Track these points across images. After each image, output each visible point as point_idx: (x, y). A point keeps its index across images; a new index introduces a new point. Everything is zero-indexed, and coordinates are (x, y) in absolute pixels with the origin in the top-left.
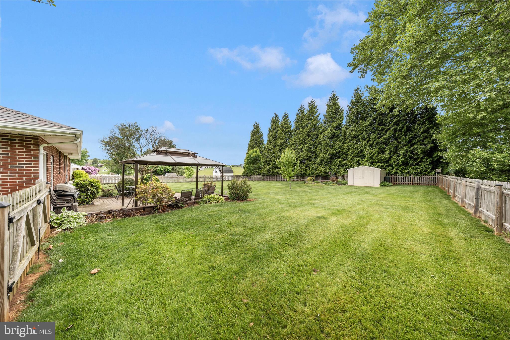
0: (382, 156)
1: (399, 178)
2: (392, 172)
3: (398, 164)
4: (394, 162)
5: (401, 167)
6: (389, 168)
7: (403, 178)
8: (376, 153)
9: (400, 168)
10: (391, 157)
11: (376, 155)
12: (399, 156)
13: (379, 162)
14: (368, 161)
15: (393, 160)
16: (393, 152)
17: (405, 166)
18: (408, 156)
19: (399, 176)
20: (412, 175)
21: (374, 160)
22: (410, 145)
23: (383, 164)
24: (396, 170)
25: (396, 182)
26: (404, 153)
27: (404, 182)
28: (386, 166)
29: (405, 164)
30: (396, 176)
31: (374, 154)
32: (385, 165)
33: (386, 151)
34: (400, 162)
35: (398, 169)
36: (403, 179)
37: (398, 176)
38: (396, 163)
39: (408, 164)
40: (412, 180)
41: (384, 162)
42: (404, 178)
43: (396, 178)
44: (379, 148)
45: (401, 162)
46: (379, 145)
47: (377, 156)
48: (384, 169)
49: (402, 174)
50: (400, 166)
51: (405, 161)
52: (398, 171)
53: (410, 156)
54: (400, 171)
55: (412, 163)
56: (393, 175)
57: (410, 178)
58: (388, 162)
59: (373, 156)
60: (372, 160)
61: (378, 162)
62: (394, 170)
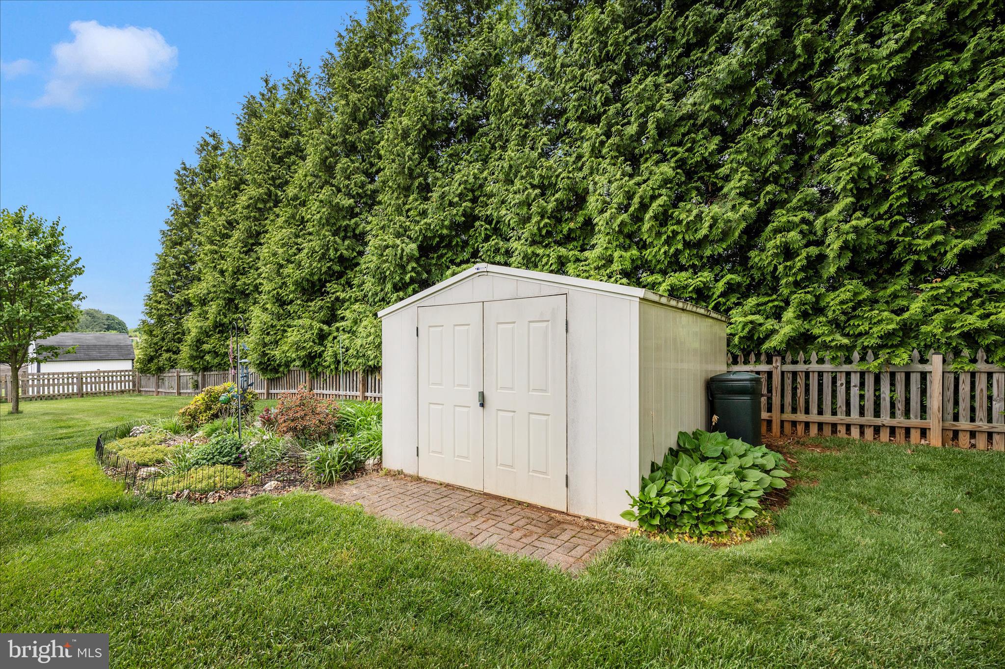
0: (699, 217)
1: (827, 380)
2: (773, 332)
3: (815, 263)
4: (788, 252)
5: (844, 294)
6: (752, 301)
7: (855, 380)
8: (653, 198)
9: (834, 301)
10: (763, 218)
11: (655, 207)
12: (818, 207)
13: (683, 260)
14: (610, 261)
15: (779, 239)
16: (776, 178)
17: (870, 285)
18: (897, 198)
19: (827, 367)
20: (936, 362)
21: (648, 254)
22: (905, 105)
23: (706, 276)
24: (804, 316)
25: (801, 417)
26: (864, 168)
27: (869, 418)
28: (731, 288)
29: (872, 263)
30: (801, 367)
31: (644, 207)
32: (720, 286)
33: (727, 178)
34: (831, 253)
35: (818, 310)
36: (855, 392)
37: (814, 367)
38: (799, 262)
39: (898, 265)
40: (935, 401)
41: (714, 261)
42: (870, 381)
43: (801, 380)
44: (681, 164)
45: (845, 247)
46: (680, 144)
47: (663, 218)
48: (716, 308)
49: (849, 349)
50: (834, 285)
51: (874, 238)
52: (819, 328)
53: (911, 189)
54: (837, 325)
55: (936, 254)
56: (777, 361)
57: (915, 379)
58: (745, 261)
59: (637, 219)
60: (635, 252)
61: (675, 265)
62: (789, 314)
